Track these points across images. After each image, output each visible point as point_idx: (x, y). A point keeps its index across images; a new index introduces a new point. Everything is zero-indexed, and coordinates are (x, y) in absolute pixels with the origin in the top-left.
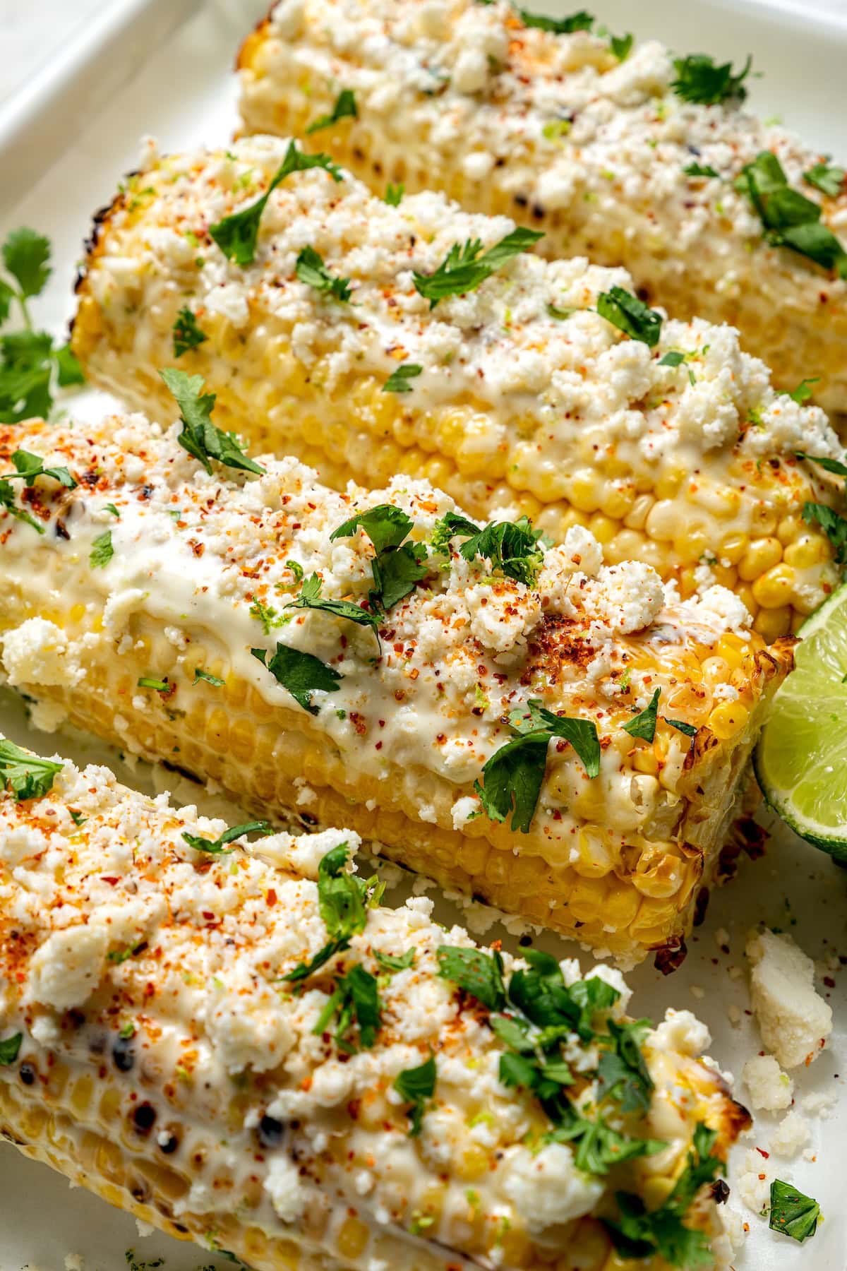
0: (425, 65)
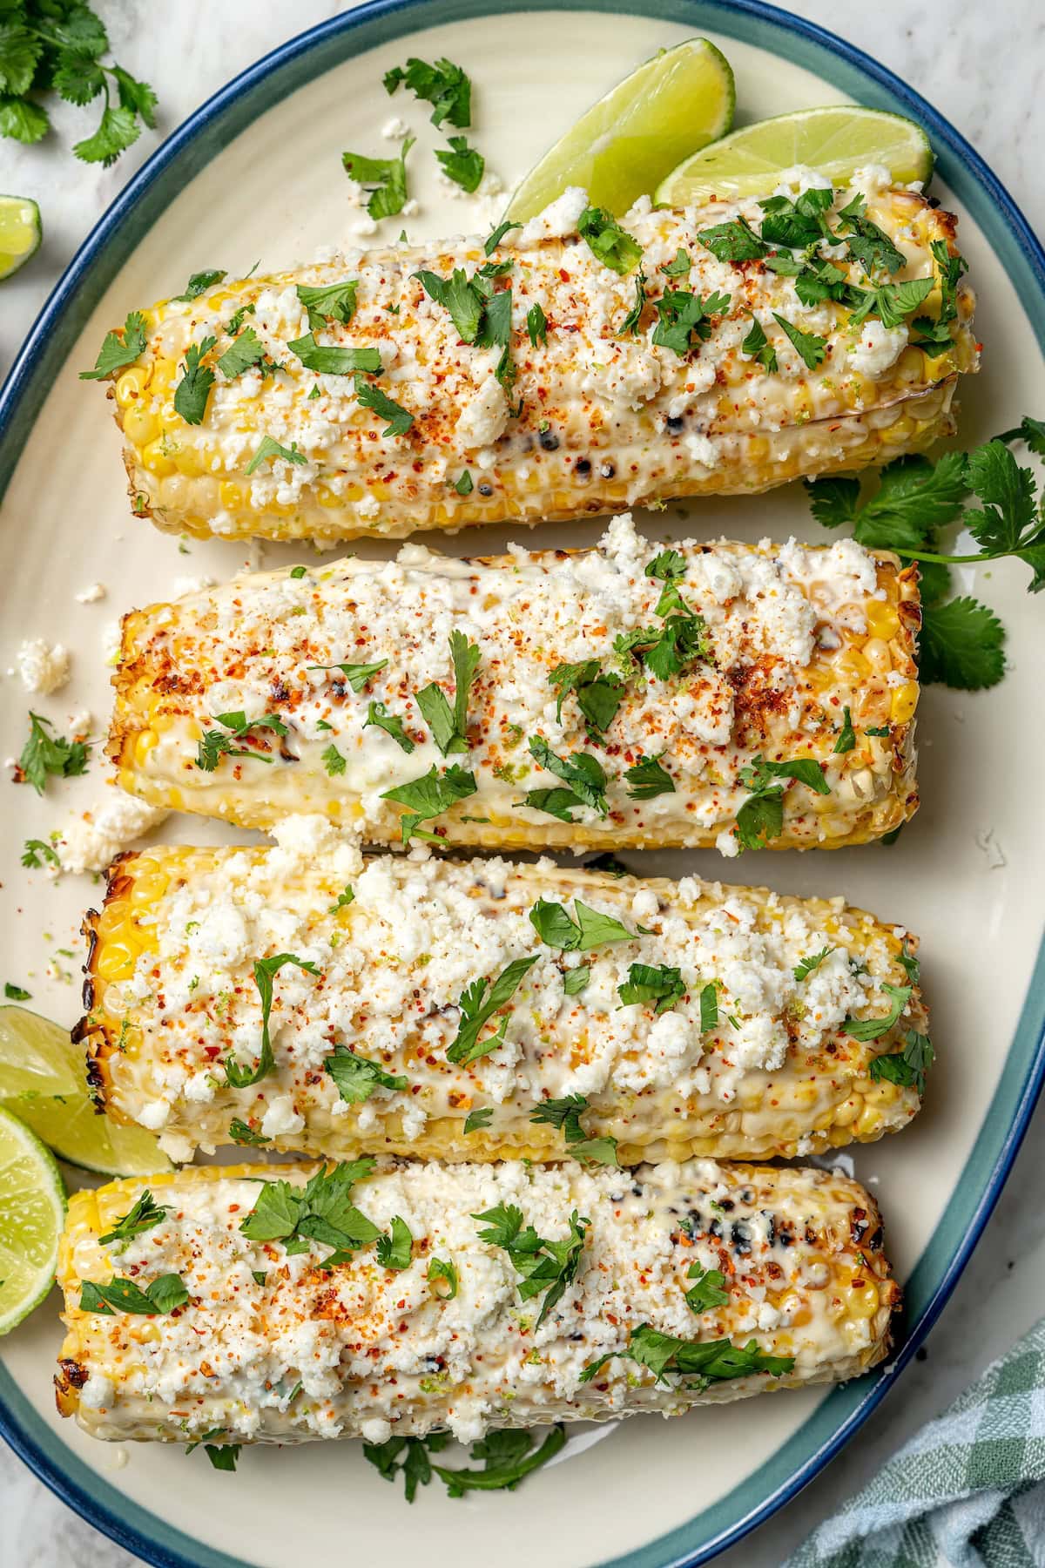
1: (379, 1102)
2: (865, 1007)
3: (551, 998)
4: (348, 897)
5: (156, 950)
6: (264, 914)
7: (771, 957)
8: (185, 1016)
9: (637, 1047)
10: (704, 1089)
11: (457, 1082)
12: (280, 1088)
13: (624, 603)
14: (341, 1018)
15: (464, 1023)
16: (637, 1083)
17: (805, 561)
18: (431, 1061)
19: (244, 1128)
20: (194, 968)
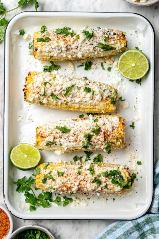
0: (58, 50)
1: (56, 100)
2: (111, 95)
3: (76, 90)
4: (55, 77)
5: (33, 81)
6: (45, 78)
7: (101, 88)
8: (36, 88)
9: (85, 97)
10: (92, 102)
11: (65, 99)
12: (45, 98)
13: (91, 126)
14: (53, 90)
15: (66, 92)
16: (85, 101)
17: (111, 118)
18: (62, 96)
19: (41, 102)
20: (37, 83)
